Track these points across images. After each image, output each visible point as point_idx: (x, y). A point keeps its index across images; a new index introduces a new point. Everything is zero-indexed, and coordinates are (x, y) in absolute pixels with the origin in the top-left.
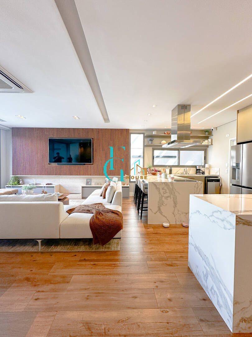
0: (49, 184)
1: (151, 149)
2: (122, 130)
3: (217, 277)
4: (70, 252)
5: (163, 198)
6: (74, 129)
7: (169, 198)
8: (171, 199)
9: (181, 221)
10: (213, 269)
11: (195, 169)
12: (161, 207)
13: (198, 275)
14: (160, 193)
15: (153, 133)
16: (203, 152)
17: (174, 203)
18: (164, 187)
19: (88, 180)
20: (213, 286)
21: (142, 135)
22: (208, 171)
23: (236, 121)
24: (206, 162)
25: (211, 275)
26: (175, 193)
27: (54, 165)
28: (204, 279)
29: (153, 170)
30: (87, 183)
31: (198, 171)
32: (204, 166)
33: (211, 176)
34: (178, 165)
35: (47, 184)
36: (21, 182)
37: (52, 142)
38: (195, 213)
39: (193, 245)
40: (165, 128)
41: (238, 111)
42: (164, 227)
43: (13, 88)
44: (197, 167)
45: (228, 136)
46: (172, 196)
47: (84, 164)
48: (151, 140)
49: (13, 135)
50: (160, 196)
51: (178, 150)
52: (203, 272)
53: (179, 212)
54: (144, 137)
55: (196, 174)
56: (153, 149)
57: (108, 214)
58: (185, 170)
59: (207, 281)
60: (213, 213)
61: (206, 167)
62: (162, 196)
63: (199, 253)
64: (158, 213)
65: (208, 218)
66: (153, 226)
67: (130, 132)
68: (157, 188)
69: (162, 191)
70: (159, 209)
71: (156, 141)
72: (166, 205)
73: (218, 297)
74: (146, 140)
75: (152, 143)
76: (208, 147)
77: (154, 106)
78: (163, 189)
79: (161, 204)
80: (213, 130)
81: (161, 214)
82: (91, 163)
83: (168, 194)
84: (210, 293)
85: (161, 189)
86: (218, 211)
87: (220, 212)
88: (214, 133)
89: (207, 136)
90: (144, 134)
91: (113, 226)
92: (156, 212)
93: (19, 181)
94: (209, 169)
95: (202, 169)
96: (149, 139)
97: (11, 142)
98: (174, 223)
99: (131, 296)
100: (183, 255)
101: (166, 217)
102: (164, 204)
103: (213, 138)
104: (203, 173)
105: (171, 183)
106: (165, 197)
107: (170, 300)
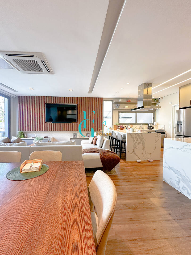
0: (46, 137)
1: (117, 111)
2: (98, 98)
3: (187, 180)
4: (89, 176)
5: (136, 143)
6: (64, 97)
7: (140, 144)
8: (141, 144)
9: (147, 158)
10: (184, 176)
11: (147, 126)
12: (135, 150)
13: (172, 183)
14: (134, 141)
15: (120, 101)
16: (152, 114)
17: (143, 147)
18: (137, 137)
19: (74, 134)
20: (184, 185)
21: (111, 102)
22: (156, 127)
23: (179, 93)
24: (154, 121)
25: (182, 180)
26: (143, 140)
27: (49, 123)
28: (177, 184)
29: (119, 127)
30: (74, 136)
31: (149, 127)
32: (153, 124)
33: (158, 130)
34: (136, 123)
35: (45, 137)
36: (25, 136)
37: (48, 107)
38: (169, 148)
39: (167, 167)
40: (128, 97)
41: (180, 88)
42: (137, 162)
43: (44, 71)
44: (149, 124)
45: (171, 103)
46: (142, 142)
47: (71, 123)
48: (118, 106)
49: (19, 101)
50: (134, 142)
51: (136, 113)
52: (176, 180)
53: (146, 153)
54: (113, 103)
55: (148, 129)
56: (119, 112)
57: (108, 153)
58: (141, 126)
59: (179, 185)
60: (183, 146)
61: (154, 124)
62: (135, 143)
63: (173, 171)
64: (133, 153)
65: (180, 149)
66: (130, 162)
67: (103, 100)
68: (132, 137)
69: (135, 139)
70: (134, 151)
71: (121, 107)
72: (138, 148)
73: (187, 190)
74: (114, 105)
75: (118, 108)
76: (156, 111)
77: (128, 84)
78: (136, 138)
79: (135, 147)
80: (160, 99)
81: (135, 154)
82: (76, 121)
83: (139, 141)
84: (182, 190)
85: (135, 138)
86: (188, 145)
87: (189, 145)
88: (160, 101)
89: (155, 103)
90: (112, 101)
91: (115, 159)
92: (132, 153)
93: (24, 135)
94: (157, 125)
95: (152, 125)
96: (116, 105)
97: (18, 106)
98: (143, 160)
99: (139, 193)
100: (157, 175)
101: (138, 156)
102: (136, 148)
103: (159, 105)
104: (153, 128)
105: (141, 134)
106: (137, 143)
107: (161, 194)
